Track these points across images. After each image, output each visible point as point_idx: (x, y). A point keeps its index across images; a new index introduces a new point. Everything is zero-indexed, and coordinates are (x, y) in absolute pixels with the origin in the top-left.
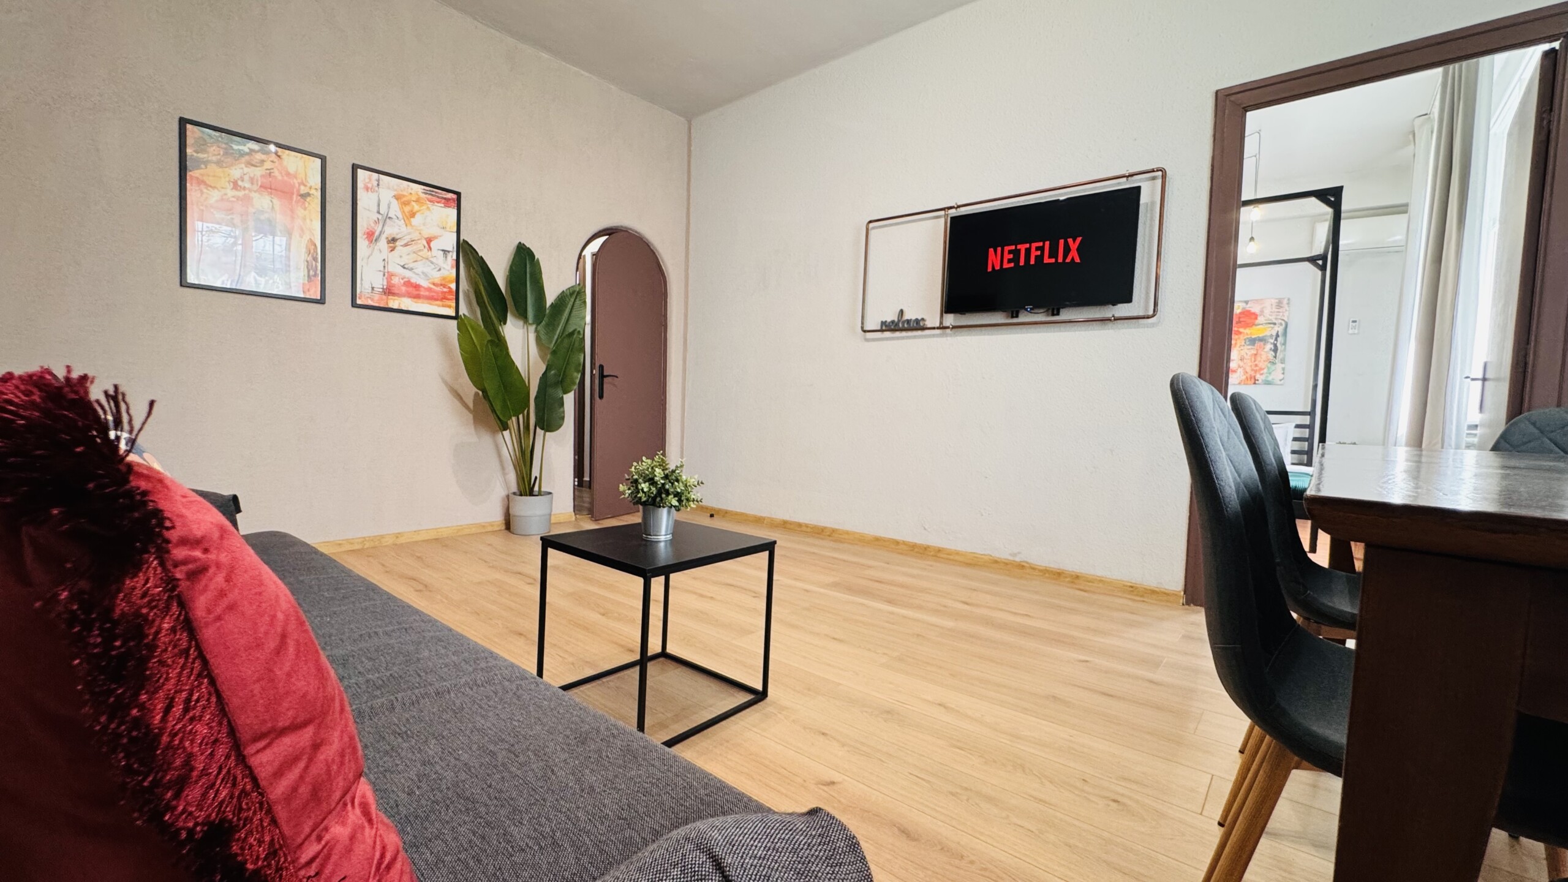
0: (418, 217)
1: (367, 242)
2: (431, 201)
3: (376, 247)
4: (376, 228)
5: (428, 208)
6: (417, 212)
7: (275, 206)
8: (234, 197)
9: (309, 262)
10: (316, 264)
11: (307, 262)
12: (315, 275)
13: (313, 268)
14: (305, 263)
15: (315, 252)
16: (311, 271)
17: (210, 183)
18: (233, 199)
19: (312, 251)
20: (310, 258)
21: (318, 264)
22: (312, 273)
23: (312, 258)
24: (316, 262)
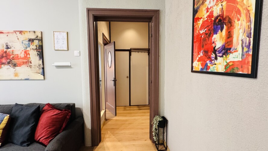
7: (223, 8)
8: (206, 17)
9: (244, 40)
10: (250, 41)
11: (242, 40)
12: (248, 51)
13: (246, 45)
14: (241, 42)
15: (249, 27)
16: (245, 48)
17: (199, 17)
18: (206, 19)
19: (247, 28)
20: (245, 36)
21: (252, 39)
22: (246, 49)
23: (246, 35)
24: (250, 37)
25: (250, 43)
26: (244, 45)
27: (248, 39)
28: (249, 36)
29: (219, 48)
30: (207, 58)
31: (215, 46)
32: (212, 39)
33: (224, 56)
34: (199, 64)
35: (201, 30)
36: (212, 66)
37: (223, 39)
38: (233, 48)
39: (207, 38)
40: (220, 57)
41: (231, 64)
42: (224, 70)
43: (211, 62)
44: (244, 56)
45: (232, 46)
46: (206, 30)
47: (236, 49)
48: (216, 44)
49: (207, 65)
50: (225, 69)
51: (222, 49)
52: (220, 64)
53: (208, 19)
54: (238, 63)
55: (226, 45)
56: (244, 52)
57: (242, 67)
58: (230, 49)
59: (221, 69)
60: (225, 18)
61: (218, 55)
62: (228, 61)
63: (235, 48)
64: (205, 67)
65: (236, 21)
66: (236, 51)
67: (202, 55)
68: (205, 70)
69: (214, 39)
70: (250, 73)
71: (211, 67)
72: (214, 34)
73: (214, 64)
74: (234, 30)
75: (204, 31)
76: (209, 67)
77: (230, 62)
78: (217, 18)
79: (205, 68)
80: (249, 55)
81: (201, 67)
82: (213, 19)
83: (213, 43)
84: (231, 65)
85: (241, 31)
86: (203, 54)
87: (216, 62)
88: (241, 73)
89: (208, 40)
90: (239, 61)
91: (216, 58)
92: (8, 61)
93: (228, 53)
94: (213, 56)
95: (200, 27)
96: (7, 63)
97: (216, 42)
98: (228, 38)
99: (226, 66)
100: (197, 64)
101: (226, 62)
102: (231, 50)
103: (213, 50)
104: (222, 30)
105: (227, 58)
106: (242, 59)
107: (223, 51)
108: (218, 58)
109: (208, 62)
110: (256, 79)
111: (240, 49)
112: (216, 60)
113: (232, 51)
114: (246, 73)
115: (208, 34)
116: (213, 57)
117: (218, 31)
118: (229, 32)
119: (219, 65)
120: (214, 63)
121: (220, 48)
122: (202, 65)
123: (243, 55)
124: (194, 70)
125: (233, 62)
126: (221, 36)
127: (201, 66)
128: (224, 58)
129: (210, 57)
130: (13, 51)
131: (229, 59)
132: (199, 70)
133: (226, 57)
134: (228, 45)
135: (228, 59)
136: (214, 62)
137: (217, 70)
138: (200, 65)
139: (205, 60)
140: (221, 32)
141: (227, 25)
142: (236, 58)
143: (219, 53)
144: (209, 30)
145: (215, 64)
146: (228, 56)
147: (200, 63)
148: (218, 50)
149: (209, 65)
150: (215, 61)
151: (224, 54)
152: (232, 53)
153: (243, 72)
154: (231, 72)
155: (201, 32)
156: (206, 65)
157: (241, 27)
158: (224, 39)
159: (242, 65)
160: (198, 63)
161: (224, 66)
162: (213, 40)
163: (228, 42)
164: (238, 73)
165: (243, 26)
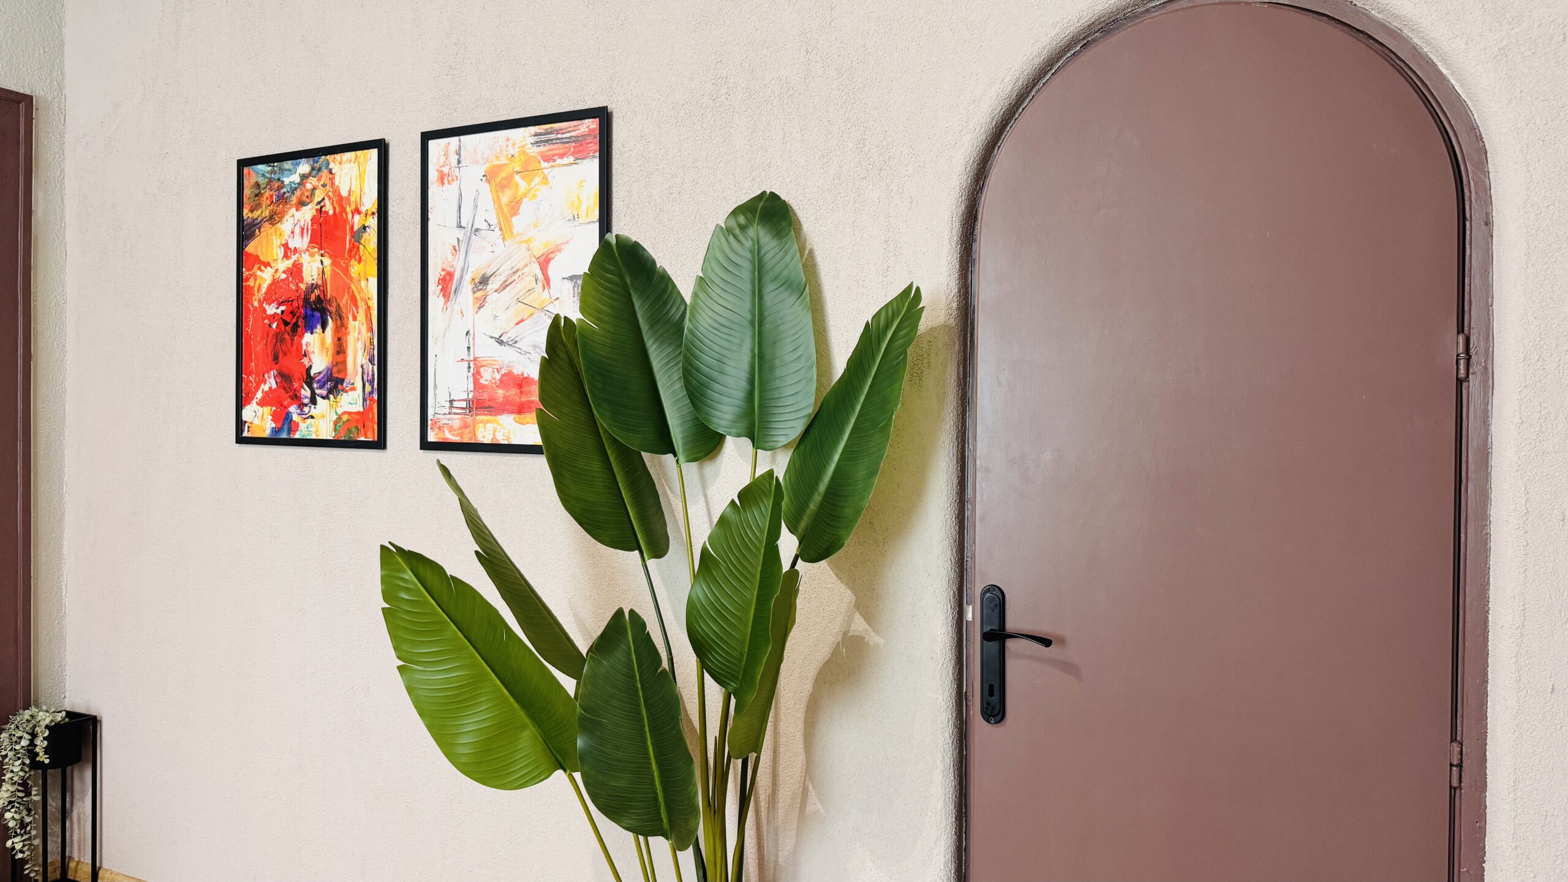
0: (526, 207)
1: (442, 300)
2: (547, 159)
3: (457, 308)
4: (455, 263)
5: (545, 180)
6: (525, 196)
7: (325, 270)
8: (284, 272)
9: (365, 367)
10: (373, 368)
11: (362, 367)
12: (371, 393)
13: (369, 379)
14: (360, 370)
15: (372, 343)
16: (367, 384)
17: (262, 258)
18: (284, 276)
19: (368, 344)
20: (365, 358)
21: (376, 368)
22: (368, 388)
23: (368, 358)
24: (373, 364)
25: (373, 375)
26: (365, 378)
27: (370, 366)
28: (371, 361)
29: (319, 373)
30: (290, 397)
31: (311, 366)
32: (301, 345)
33: (331, 397)
34: (266, 414)
35: (270, 304)
36: (305, 422)
37: (327, 352)
38: (348, 381)
39: (287, 336)
40: (323, 398)
41: (345, 418)
42: (333, 434)
43: (302, 410)
44: (366, 401)
45: (346, 375)
46: (283, 308)
47: (353, 384)
48: (313, 361)
49: (291, 420)
50: (335, 430)
51: (326, 378)
52: (324, 416)
53: (287, 278)
54: (358, 417)
55: (335, 370)
56: (366, 392)
57: (364, 427)
58: (343, 380)
59: (327, 434)
60: (330, 298)
61: (318, 391)
62: (340, 411)
63: (352, 382)
64: (283, 424)
65: (351, 318)
66: (353, 389)
67: (274, 386)
68: (284, 436)
69: (307, 346)
70: (376, 439)
71: (301, 424)
72: (306, 332)
73: (308, 418)
74: (349, 338)
75: (279, 311)
76: (297, 425)
77: (345, 413)
78: (313, 287)
79: (286, 427)
80: (372, 400)
81: (273, 425)
82: (303, 286)
83: (305, 355)
84: (346, 422)
85: (360, 345)
86: (277, 383)
87: (313, 412)
88: (363, 439)
89: (289, 341)
90: (358, 413)
91: (313, 401)
93: (339, 390)
94: (306, 392)
95: (264, 290)
97: (312, 356)
98: (338, 353)
99: (335, 423)
100: (259, 414)
101: (336, 413)
102: (345, 385)
103: (305, 377)
104: (324, 328)
105: (336, 402)
106: (364, 409)
107: (329, 383)
108: (319, 399)
109: (293, 409)
110: (384, 451)
111: (359, 384)
112: (313, 406)
113: (347, 387)
114: (371, 440)
115: (290, 323)
116: (306, 397)
117: (316, 328)
118: (339, 339)
119: (320, 420)
120: (310, 414)
121: (322, 375)
122: (275, 419)
123: (364, 400)
124: (245, 434)
125: (349, 413)
126: (323, 342)
127: (272, 420)
128: (331, 403)
129: (298, 394)
131: (341, 406)
132: (267, 433)
133: (334, 400)
134: (339, 372)
135: (339, 404)
136: (309, 412)
137: (316, 435)
138: (270, 418)
139: (285, 403)
140: (323, 332)
141: (334, 317)
142: (355, 405)
143: (321, 388)
144: (292, 313)
145: (312, 417)
146: (339, 397)
147: (267, 410)
148: (316, 379)
149: (295, 418)
150: (310, 407)
151: (330, 391)
152: (347, 392)
153: (366, 438)
154: (347, 439)
155: (271, 310)
156: (288, 417)
157: (360, 336)
158: (331, 352)
159: (364, 422)
160: (260, 410)
161: (332, 424)
162: (304, 347)
163: (337, 363)
164: (359, 439)
165: (363, 337)
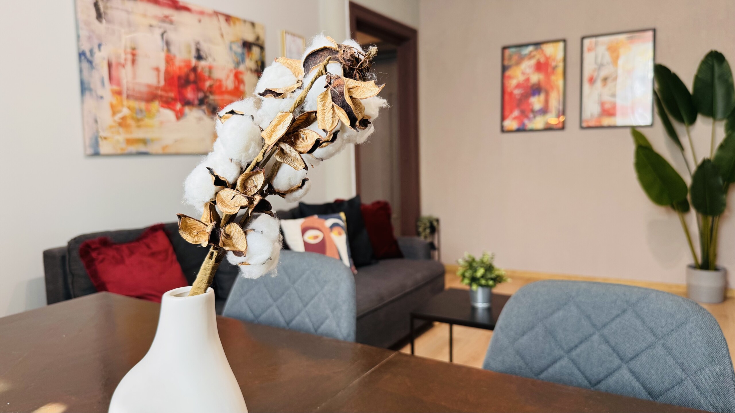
0: (622, 57)
1: (589, 85)
2: (632, 44)
3: (595, 86)
4: (595, 74)
5: (630, 49)
6: (622, 53)
7: (540, 80)
9: (556, 105)
15: (559, 99)
17: (513, 76)
23: (558, 102)
27: (559, 106)
29: (537, 109)
30: (525, 117)
31: (534, 108)
32: (529, 101)
35: (516, 90)
36: (530, 124)
38: (550, 111)
40: (539, 116)
41: (548, 122)
42: (543, 127)
43: (529, 120)
45: (549, 108)
46: (521, 91)
49: (525, 124)
51: (540, 111)
53: (523, 82)
58: (547, 111)
59: (540, 127)
64: (522, 125)
65: (551, 93)
66: (552, 113)
67: (518, 114)
68: (521, 129)
69: (532, 101)
70: (561, 128)
72: (531, 97)
74: (550, 98)
78: (535, 84)
82: (530, 84)
83: (531, 104)
85: (554, 100)
89: (524, 100)
92: (201, 95)
93: (546, 114)
95: (513, 86)
96: (196, 102)
97: (534, 105)
98: (546, 103)
101: (543, 121)
103: (531, 111)
104: (540, 95)
108: (536, 117)
109: (526, 120)
110: (564, 131)
111: (553, 110)
115: (524, 95)
116: (531, 116)
117: (536, 95)
118: (546, 99)
119: (537, 123)
124: (505, 130)
126: (539, 100)
127: (517, 124)
128: (542, 118)
129: (528, 116)
130: (210, 68)
132: (514, 129)
135: (545, 118)
136: (532, 120)
137: (536, 128)
139: (522, 119)
141: (544, 92)
143: (537, 114)
144: (525, 92)
145: (534, 122)
147: (515, 122)
151: (542, 114)
153: (557, 128)
154: (548, 128)
158: (542, 103)
160: (512, 122)
161: (542, 124)
163: (545, 106)
164: (554, 128)
